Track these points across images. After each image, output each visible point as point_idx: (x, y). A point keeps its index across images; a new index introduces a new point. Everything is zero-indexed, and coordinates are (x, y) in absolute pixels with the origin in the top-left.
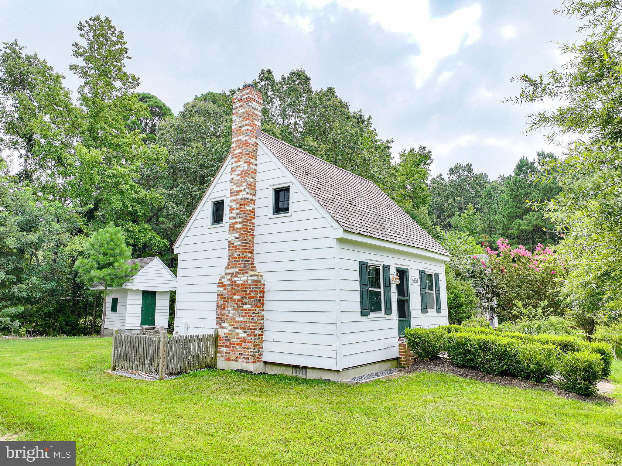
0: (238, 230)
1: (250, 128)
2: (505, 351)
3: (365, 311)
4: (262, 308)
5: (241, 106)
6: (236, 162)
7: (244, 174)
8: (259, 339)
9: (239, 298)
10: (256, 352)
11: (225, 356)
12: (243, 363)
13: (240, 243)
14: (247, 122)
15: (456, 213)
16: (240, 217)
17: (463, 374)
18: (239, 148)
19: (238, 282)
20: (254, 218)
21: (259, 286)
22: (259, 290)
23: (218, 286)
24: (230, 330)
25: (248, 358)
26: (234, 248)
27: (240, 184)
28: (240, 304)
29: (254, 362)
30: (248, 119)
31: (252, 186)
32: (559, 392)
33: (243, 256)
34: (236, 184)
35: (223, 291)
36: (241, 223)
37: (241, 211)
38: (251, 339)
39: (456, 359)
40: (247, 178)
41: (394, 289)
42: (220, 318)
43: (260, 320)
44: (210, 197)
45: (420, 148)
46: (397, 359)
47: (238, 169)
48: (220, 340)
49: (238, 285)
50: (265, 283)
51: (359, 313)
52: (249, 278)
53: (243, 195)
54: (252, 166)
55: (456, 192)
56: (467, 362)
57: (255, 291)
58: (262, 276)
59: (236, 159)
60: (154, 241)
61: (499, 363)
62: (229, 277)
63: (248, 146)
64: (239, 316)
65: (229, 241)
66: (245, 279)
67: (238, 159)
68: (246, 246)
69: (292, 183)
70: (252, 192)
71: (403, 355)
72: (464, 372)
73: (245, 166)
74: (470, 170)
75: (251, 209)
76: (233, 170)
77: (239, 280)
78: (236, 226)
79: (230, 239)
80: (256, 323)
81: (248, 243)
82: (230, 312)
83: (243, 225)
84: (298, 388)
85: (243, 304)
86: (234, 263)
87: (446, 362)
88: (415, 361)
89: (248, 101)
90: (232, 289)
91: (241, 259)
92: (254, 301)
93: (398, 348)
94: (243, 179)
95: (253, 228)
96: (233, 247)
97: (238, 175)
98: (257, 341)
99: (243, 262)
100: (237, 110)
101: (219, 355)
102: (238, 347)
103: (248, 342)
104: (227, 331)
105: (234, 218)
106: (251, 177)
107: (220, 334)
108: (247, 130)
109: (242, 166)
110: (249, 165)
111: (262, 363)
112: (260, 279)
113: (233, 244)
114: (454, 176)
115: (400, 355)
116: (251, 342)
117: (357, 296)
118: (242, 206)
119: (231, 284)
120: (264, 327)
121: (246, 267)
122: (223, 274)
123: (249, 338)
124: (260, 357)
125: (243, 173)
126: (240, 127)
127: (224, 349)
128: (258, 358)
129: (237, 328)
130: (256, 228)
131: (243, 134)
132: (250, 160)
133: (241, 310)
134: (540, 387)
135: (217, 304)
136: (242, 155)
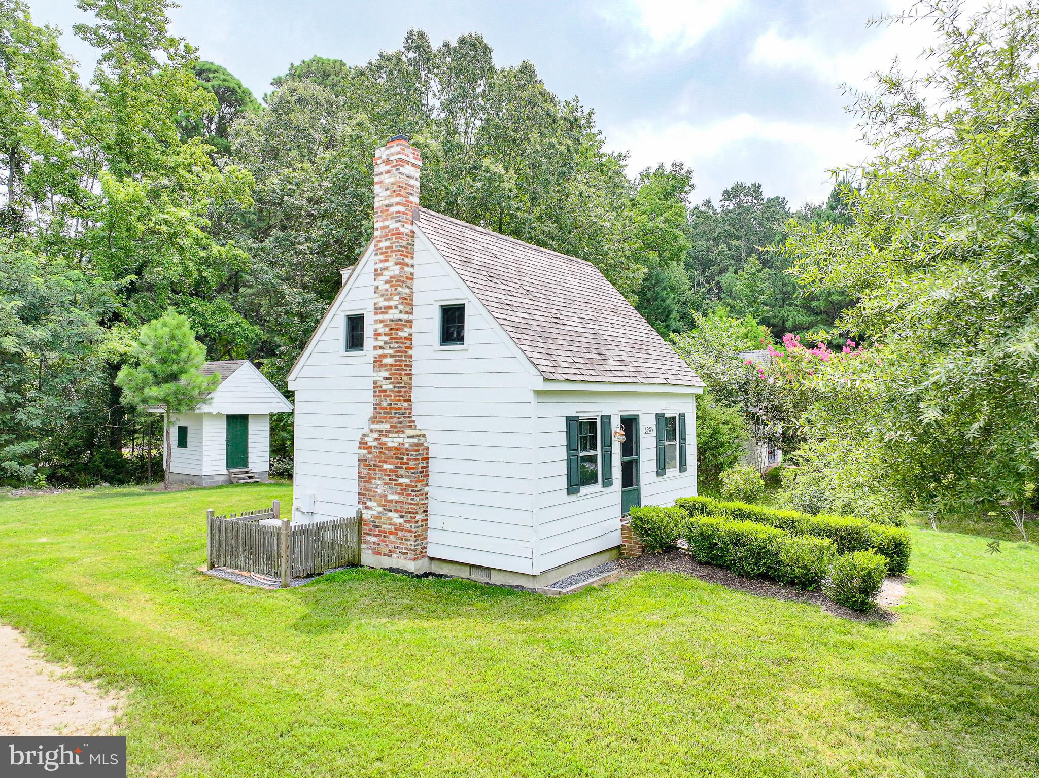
0: (388, 367)
1: (402, 209)
2: (764, 548)
3: (573, 488)
4: (425, 483)
5: (388, 172)
6: (381, 261)
7: (396, 282)
8: (422, 526)
9: (391, 467)
10: (418, 545)
11: (373, 549)
12: (399, 559)
13: (391, 387)
14: (398, 199)
15: (730, 268)
16: (390, 348)
17: (706, 575)
18: (386, 240)
19: (390, 445)
20: (411, 348)
21: (421, 452)
22: (420, 458)
23: (360, 448)
24: (378, 512)
25: (407, 553)
26: (382, 394)
27: (389, 296)
28: (392, 478)
29: (416, 559)
30: (400, 195)
31: (407, 299)
32: (828, 605)
33: (397, 406)
34: (382, 295)
35: (368, 456)
36: (391, 356)
37: (391, 339)
38: (411, 527)
39: (698, 555)
40: (399, 289)
41: (617, 448)
42: (363, 494)
43: (422, 500)
44: (342, 308)
45: (673, 165)
46: (619, 547)
47: (385, 273)
48: (365, 525)
49: (389, 449)
50: (430, 446)
51: (566, 491)
52: (407, 440)
53: (394, 314)
54: (406, 269)
55: (733, 230)
56: (713, 558)
57: (415, 460)
58: (424, 436)
59: (382, 257)
60: (238, 329)
61: (755, 564)
62: (376, 435)
63: (400, 238)
64: (392, 494)
65: (375, 383)
66: (401, 440)
67: (385, 257)
68: (400, 392)
69: (467, 300)
70: (408, 309)
71: (627, 542)
72: (708, 573)
73: (395, 270)
74: (757, 195)
75: (406, 335)
76: (377, 274)
77: (392, 441)
78: (385, 361)
79: (376, 379)
80: (417, 504)
81: (403, 387)
82: (379, 486)
83: (396, 361)
84: (480, 605)
85: (397, 476)
86: (382, 415)
87: (685, 555)
88: (643, 551)
89: (399, 165)
90: (380, 453)
91: (393, 411)
92: (414, 473)
93: (620, 532)
94: (393, 289)
95: (410, 363)
96: (380, 392)
97: (386, 282)
98: (419, 529)
99: (397, 416)
100: (382, 177)
101: (363, 546)
102: (391, 537)
103: (407, 531)
104: (375, 513)
105: (381, 348)
106: (406, 286)
107: (364, 516)
108: (398, 212)
109: (391, 268)
110: (403, 268)
111: (427, 560)
112: (423, 440)
113: (381, 387)
114: (731, 204)
115: (623, 541)
116: (411, 531)
117: (563, 469)
118: (393, 332)
119: (379, 446)
120: (429, 509)
121: (401, 423)
122: (366, 431)
123: (407, 526)
124: (424, 551)
125: (394, 280)
126: (387, 206)
127: (373, 539)
128: (420, 553)
129: (390, 511)
130: (414, 363)
131: (392, 218)
132: (403, 259)
133: (396, 485)
134: (805, 597)
135: (359, 473)
136: (392, 251)
